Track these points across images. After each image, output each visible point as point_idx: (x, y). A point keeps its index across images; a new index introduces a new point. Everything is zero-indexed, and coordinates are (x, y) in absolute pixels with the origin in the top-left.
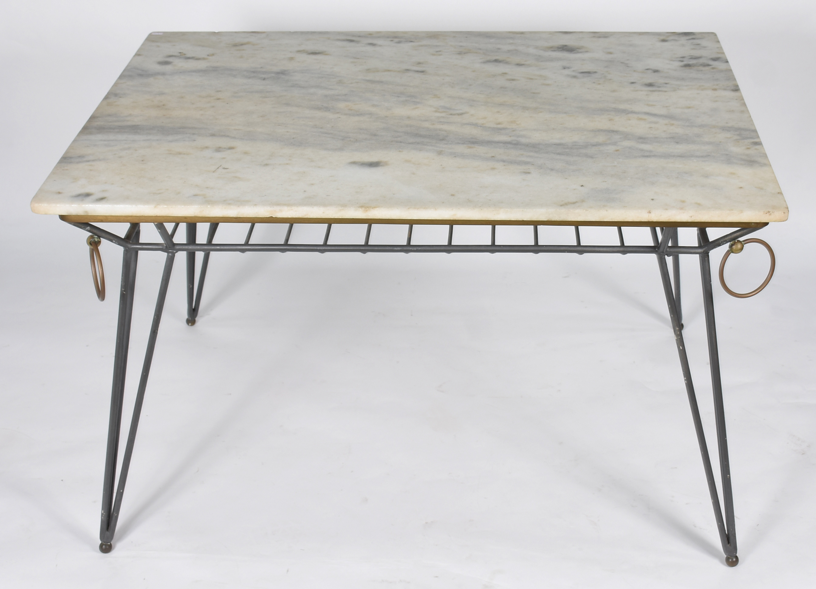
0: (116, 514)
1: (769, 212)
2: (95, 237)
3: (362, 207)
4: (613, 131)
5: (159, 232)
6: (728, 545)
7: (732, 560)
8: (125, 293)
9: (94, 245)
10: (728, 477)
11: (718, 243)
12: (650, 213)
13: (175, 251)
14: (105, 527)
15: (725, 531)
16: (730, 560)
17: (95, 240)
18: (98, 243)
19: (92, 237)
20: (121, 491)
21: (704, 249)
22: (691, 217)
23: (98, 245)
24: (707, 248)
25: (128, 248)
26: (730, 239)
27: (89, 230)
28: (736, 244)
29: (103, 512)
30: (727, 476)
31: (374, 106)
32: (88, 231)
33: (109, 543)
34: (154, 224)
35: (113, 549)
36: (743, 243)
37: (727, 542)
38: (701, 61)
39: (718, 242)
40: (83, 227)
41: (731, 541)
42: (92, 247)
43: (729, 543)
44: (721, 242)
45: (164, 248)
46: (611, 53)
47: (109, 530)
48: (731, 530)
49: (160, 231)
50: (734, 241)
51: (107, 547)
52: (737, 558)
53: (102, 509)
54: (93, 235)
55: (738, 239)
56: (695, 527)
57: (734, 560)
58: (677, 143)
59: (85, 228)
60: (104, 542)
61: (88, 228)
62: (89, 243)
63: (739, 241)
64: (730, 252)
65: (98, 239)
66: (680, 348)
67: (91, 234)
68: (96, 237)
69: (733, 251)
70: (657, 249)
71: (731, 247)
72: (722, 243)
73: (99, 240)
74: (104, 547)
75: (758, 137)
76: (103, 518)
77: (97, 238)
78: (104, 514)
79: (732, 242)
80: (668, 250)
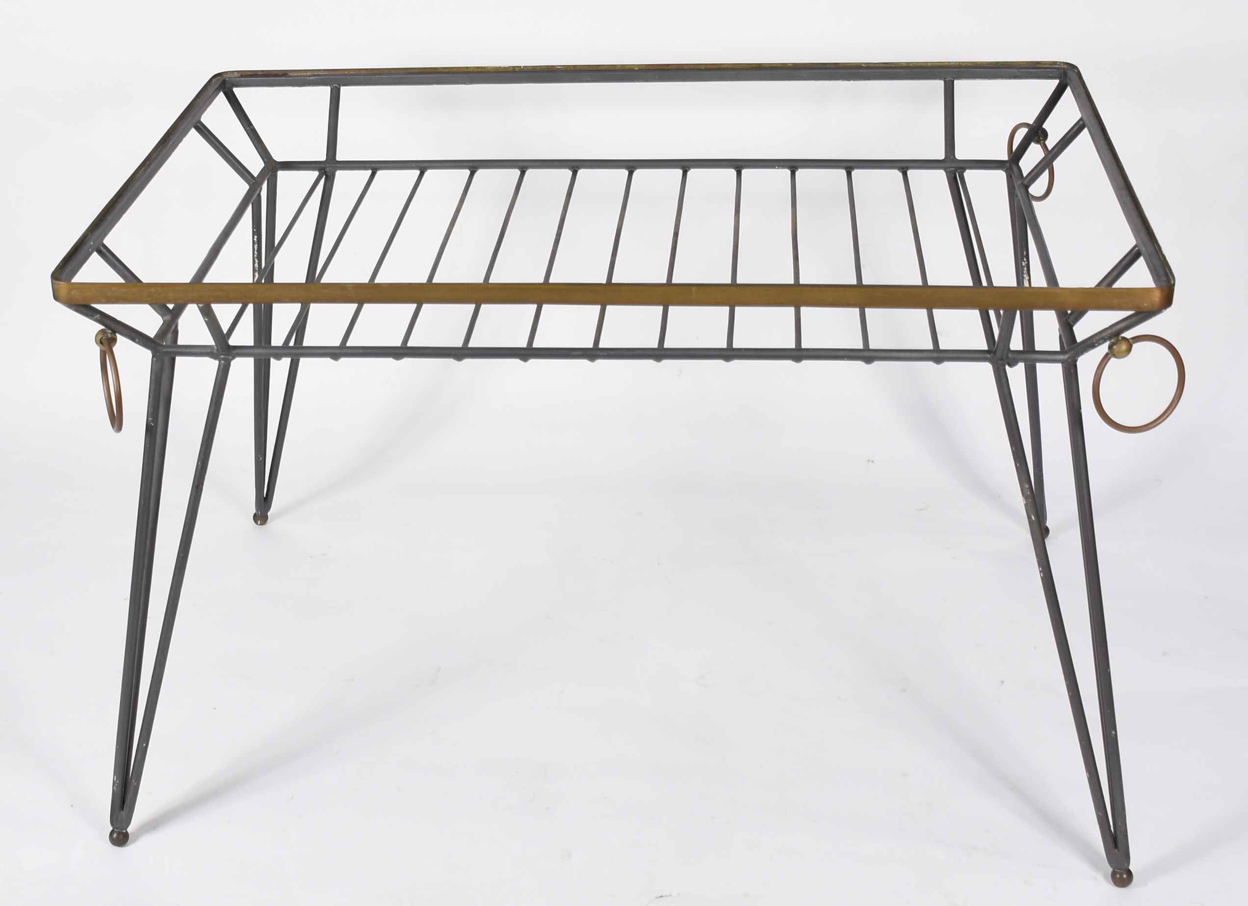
2: (107, 332)
5: (205, 321)
6: (1116, 851)
7: (1121, 875)
8: (153, 424)
9: (106, 342)
11: (1091, 343)
13: (230, 359)
14: (119, 803)
15: (1110, 826)
16: (1119, 876)
17: (108, 336)
18: (113, 341)
19: (102, 330)
20: (144, 744)
21: (1069, 355)
23: (112, 345)
24: (1072, 352)
25: (159, 352)
26: (1109, 334)
28: (1119, 342)
30: (1111, 733)
32: (95, 321)
33: (124, 830)
34: (198, 307)
36: (1130, 341)
37: (1113, 846)
39: (1091, 341)
40: (90, 314)
41: (1119, 845)
42: (103, 348)
43: (1116, 846)
44: (1096, 340)
45: (214, 353)
47: (124, 810)
48: (1120, 824)
49: (207, 320)
50: (1115, 338)
51: (122, 836)
52: (1130, 873)
54: (105, 329)
55: (1123, 335)
57: (1125, 876)
59: (93, 316)
60: (117, 828)
61: (98, 316)
62: (98, 341)
63: (1124, 338)
64: (1110, 355)
65: (113, 335)
66: (1032, 518)
67: (103, 327)
68: (110, 331)
69: (1115, 354)
70: (991, 356)
71: (1110, 347)
72: (1097, 343)
73: (115, 337)
74: (116, 836)
76: (114, 788)
77: (112, 334)
78: (118, 781)
79: (1112, 340)
80: (1010, 355)
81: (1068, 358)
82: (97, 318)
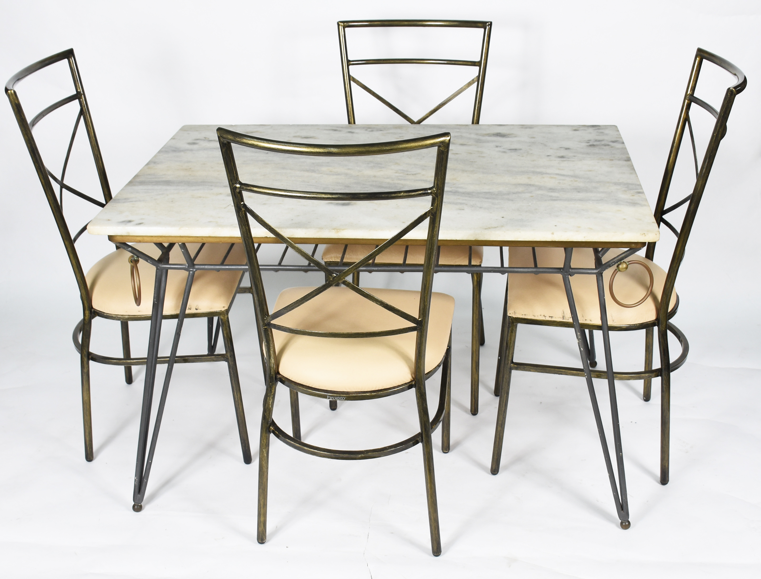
0: (146, 480)
1: (644, 234)
3: (334, 229)
4: (530, 185)
5: (182, 252)
6: (622, 512)
7: (625, 523)
8: (156, 303)
9: (134, 262)
11: (608, 265)
12: (553, 234)
13: (194, 270)
14: (137, 490)
15: (620, 500)
16: (624, 524)
17: (135, 258)
18: (137, 261)
19: (132, 256)
20: (150, 461)
21: (598, 270)
22: (585, 237)
23: (137, 263)
24: (600, 269)
25: (160, 267)
26: (617, 260)
27: (130, 251)
28: (622, 264)
29: (136, 478)
30: (620, 454)
31: (349, 169)
32: (129, 251)
33: (140, 504)
34: (179, 245)
35: (143, 509)
36: (627, 263)
37: (621, 509)
38: (603, 143)
39: (609, 263)
40: (126, 247)
41: (624, 508)
42: (132, 264)
43: (622, 510)
44: (611, 263)
45: (187, 267)
46: (534, 138)
47: (140, 494)
48: (624, 498)
50: (620, 262)
51: (139, 507)
52: (629, 522)
53: (136, 476)
55: (624, 260)
56: (598, 501)
57: (627, 524)
58: (579, 192)
59: (128, 249)
60: (136, 503)
61: (130, 249)
62: (130, 261)
63: (624, 262)
64: (617, 270)
65: (137, 258)
66: (581, 349)
67: (132, 254)
68: (136, 256)
69: (620, 269)
70: (562, 270)
71: (618, 266)
72: (611, 264)
73: (138, 259)
74: (136, 507)
75: (642, 189)
76: (135, 483)
77: (136, 257)
78: (137, 480)
79: (618, 263)
80: (570, 270)
81: (598, 272)
82: (129, 249)
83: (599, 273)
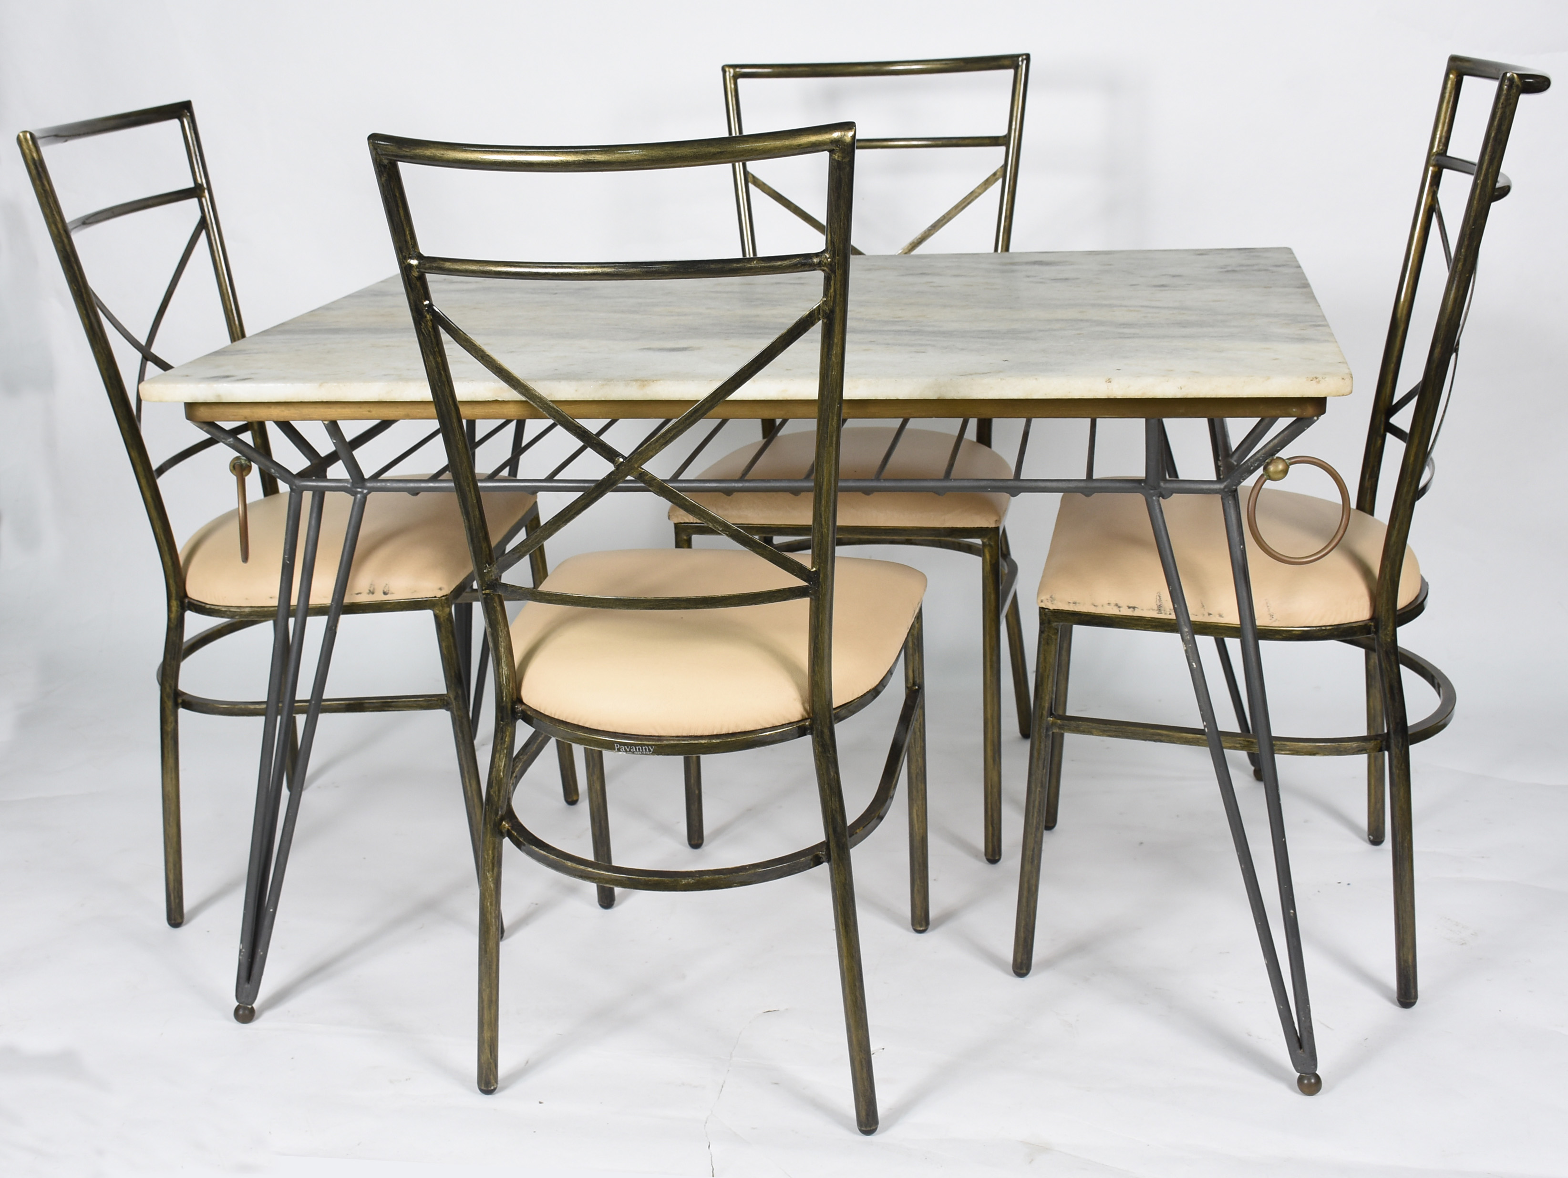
0: (261, 951)
1: (1317, 378)
2: (241, 459)
3: (636, 380)
5: (334, 443)
6: (1300, 1052)
7: (1309, 1080)
8: (288, 562)
9: (240, 469)
10: (1292, 915)
11: (1245, 469)
12: (1110, 382)
13: (365, 491)
14: (244, 974)
15: (1295, 1029)
16: (1306, 1082)
17: (241, 462)
18: (246, 468)
19: (237, 458)
20: (272, 910)
21: (1225, 483)
22: (1181, 389)
23: (245, 471)
24: (1229, 480)
25: (296, 486)
26: (1264, 454)
27: (231, 444)
28: (1274, 461)
29: (241, 948)
30: (1289, 913)
32: (229, 445)
33: (250, 1005)
34: (324, 424)
35: (257, 1018)
36: (1287, 461)
37: (1297, 1045)
38: (1256, 267)
39: (1246, 464)
40: (222, 436)
41: (1305, 1043)
43: (1301, 1047)
44: (1251, 463)
45: (349, 486)
46: (1110, 265)
47: (250, 982)
48: (1303, 1019)
49: (335, 441)
50: (1271, 458)
51: (248, 1012)
52: (1318, 1078)
53: (241, 942)
54: (240, 456)
55: (1278, 454)
56: (1250, 1035)
57: (1313, 1081)
58: (1184, 327)
59: (226, 440)
60: (242, 1004)
61: (230, 440)
62: (232, 464)
63: (1279, 458)
64: (1265, 476)
65: (247, 462)
66: (1193, 665)
67: (238, 455)
68: (244, 458)
69: (1271, 475)
70: (1143, 484)
71: (1265, 469)
72: (1252, 466)
73: (248, 464)
74: (241, 1012)
76: (241, 957)
77: (245, 460)
78: (244, 951)
79: (1267, 461)
80: (1162, 484)
81: (1225, 487)
82: (230, 442)
83: (1226, 490)
